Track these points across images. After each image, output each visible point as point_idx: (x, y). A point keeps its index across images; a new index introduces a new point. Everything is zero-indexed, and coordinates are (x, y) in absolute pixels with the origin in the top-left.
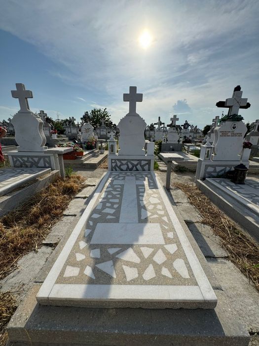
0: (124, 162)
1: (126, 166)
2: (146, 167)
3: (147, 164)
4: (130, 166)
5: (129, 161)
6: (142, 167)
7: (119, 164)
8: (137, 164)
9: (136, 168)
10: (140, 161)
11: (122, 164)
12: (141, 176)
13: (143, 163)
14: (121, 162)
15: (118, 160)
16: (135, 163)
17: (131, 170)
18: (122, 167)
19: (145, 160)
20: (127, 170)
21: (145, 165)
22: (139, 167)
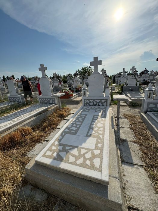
0: (91, 101)
1: (93, 103)
2: (105, 104)
3: (105, 102)
4: (95, 103)
5: (94, 100)
6: (102, 103)
7: (88, 102)
8: (99, 102)
9: (99, 104)
10: (101, 100)
11: (90, 102)
12: (99, 110)
13: (103, 101)
14: (90, 101)
15: (88, 99)
16: (98, 101)
17: (95, 105)
18: (90, 104)
19: (104, 100)
20: (93, 106)
21: (104, 102)
22: (100, 104)
